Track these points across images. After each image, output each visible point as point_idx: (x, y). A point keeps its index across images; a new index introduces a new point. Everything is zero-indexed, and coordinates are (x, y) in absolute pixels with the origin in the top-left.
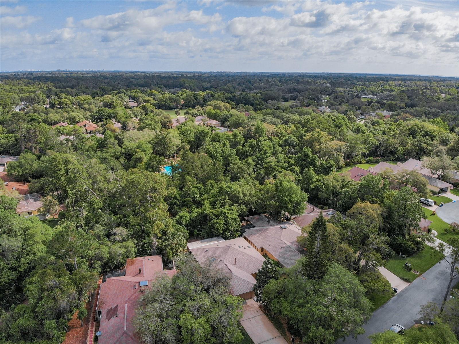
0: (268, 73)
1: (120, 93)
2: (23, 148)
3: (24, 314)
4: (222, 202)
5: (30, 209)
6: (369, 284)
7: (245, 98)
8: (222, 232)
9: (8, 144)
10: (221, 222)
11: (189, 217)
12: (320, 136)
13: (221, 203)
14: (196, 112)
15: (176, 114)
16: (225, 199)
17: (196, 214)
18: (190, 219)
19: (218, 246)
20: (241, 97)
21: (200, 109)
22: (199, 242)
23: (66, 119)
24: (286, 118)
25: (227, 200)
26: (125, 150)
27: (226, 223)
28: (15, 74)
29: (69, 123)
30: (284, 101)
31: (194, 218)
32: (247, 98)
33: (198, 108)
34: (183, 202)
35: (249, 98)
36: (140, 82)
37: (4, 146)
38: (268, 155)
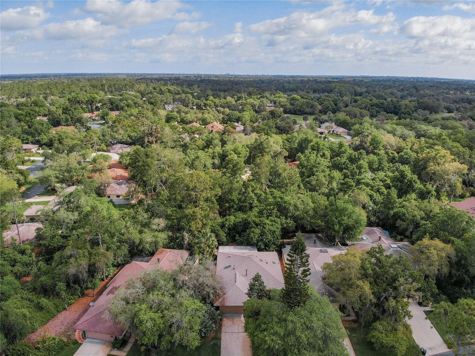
0: (446, 79)
1: (262, 97)
2: (146, 142)
3: (48, 274)
4: (270, 212)
5: (119, 193)
6: (379, 335)
7: (395, 106)
8: (255, 242)
9: (137, 136)
10: (257, 232)
11: (233, 221)
12: (439, 155)
13: (268, 213)
14: (327, 118)
15: (304, 120)
16: (273, 209)
17: (241, 220)
18: (234, 224)
19: (243, 255)
20: (390, 104)
21: (332, 115)
22: (232, 247)
23: (200, 120)
24: (425, 131)
25: (275, 211)
26: (223, 152)
27: (262, 234)
28: (187, 77)
29: (201, 123)
30: (448, 113)
31: (237, 222)
32: (398, 105)
33: (329, 114)
34: (241, 207)
35: (399, 106)
36: (292, 86)
37: (133, 138)
38: (363, 170)
